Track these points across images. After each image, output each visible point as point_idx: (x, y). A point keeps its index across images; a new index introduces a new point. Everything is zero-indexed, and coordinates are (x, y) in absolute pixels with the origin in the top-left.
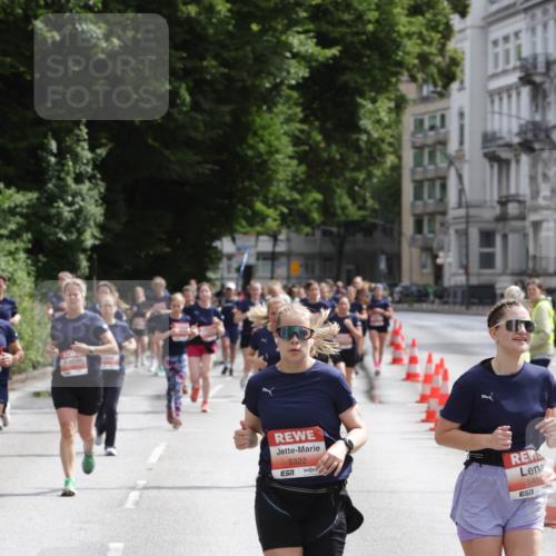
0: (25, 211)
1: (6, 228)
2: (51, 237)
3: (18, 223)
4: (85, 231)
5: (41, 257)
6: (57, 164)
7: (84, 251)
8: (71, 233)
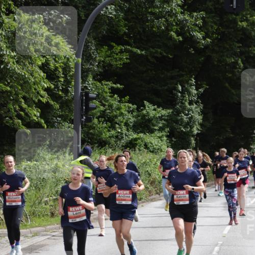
0: (166, 118)
1: (158, 126)
2: (178, 130)
3: (163, 124)
4: (194, 127)
5: (174, 139)
6: (181, 96)
7: (193, 136)
8: (187, 128)
